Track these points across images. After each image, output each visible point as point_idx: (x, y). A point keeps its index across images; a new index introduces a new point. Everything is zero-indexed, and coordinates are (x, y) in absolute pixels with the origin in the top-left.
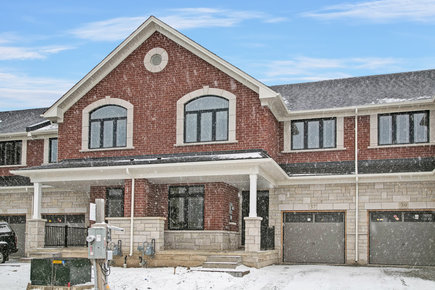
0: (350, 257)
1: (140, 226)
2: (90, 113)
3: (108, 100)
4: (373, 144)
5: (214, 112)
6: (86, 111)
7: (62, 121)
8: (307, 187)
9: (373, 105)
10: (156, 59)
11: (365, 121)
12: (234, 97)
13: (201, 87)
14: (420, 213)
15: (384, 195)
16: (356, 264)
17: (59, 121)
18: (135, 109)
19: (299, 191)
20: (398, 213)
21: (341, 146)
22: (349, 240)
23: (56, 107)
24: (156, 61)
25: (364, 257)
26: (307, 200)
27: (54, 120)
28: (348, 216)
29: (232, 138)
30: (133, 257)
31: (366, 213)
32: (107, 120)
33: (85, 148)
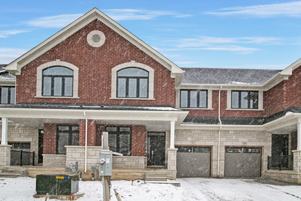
0: (214, 173)
1: (92, 153)
2: (43, 70)
3: (58, 62)
4: (229, 108)
5: (138, 78)
6: (40, 69)
7: (20, 74)
8: (190, 131)
9: (229, 84)
10: (96, 38)
11: (224, 93)
12: (153, 70)
13: (129, 61)
14: (252, 148)
15: (234, 138)
16: (218, 177)
17: (17, 74)
18: (80, 71)
19: (184, 133)
20: (241, 148)
21: (210, 107)
22: (214, 163)
23: (16, 64)
24: (96, 40)
25: (222, 173)
26: (190, 139)
27: (13, 72)
28: (214, 149)
29: (151, 97)
30: (87, 173)
31: (224, 148)
32: (57, 76)
33: (39, 95)
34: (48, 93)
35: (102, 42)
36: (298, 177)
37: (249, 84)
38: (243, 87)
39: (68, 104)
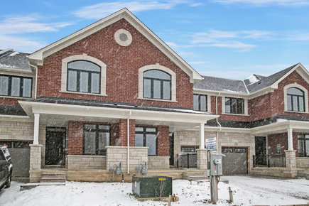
1: (134, 153)
3: (84, 56)
4: (224, 112)
6: (65, 61)
7: (42, 64)
14: (240, 148)
15: (228, 139)
18: (107, 68)
20: (232, 148)
23: (41, 53)
27: (33, 62)
29: (174, 99)
30: (130, 174)
31: (221, 148)
32: (83, 71)
33: (63, 89)
34: (73, 89)
35: (128, 42)
36: (291, 172)
37: (238, 93)
38: (234, 95)
39: (101, 102)
